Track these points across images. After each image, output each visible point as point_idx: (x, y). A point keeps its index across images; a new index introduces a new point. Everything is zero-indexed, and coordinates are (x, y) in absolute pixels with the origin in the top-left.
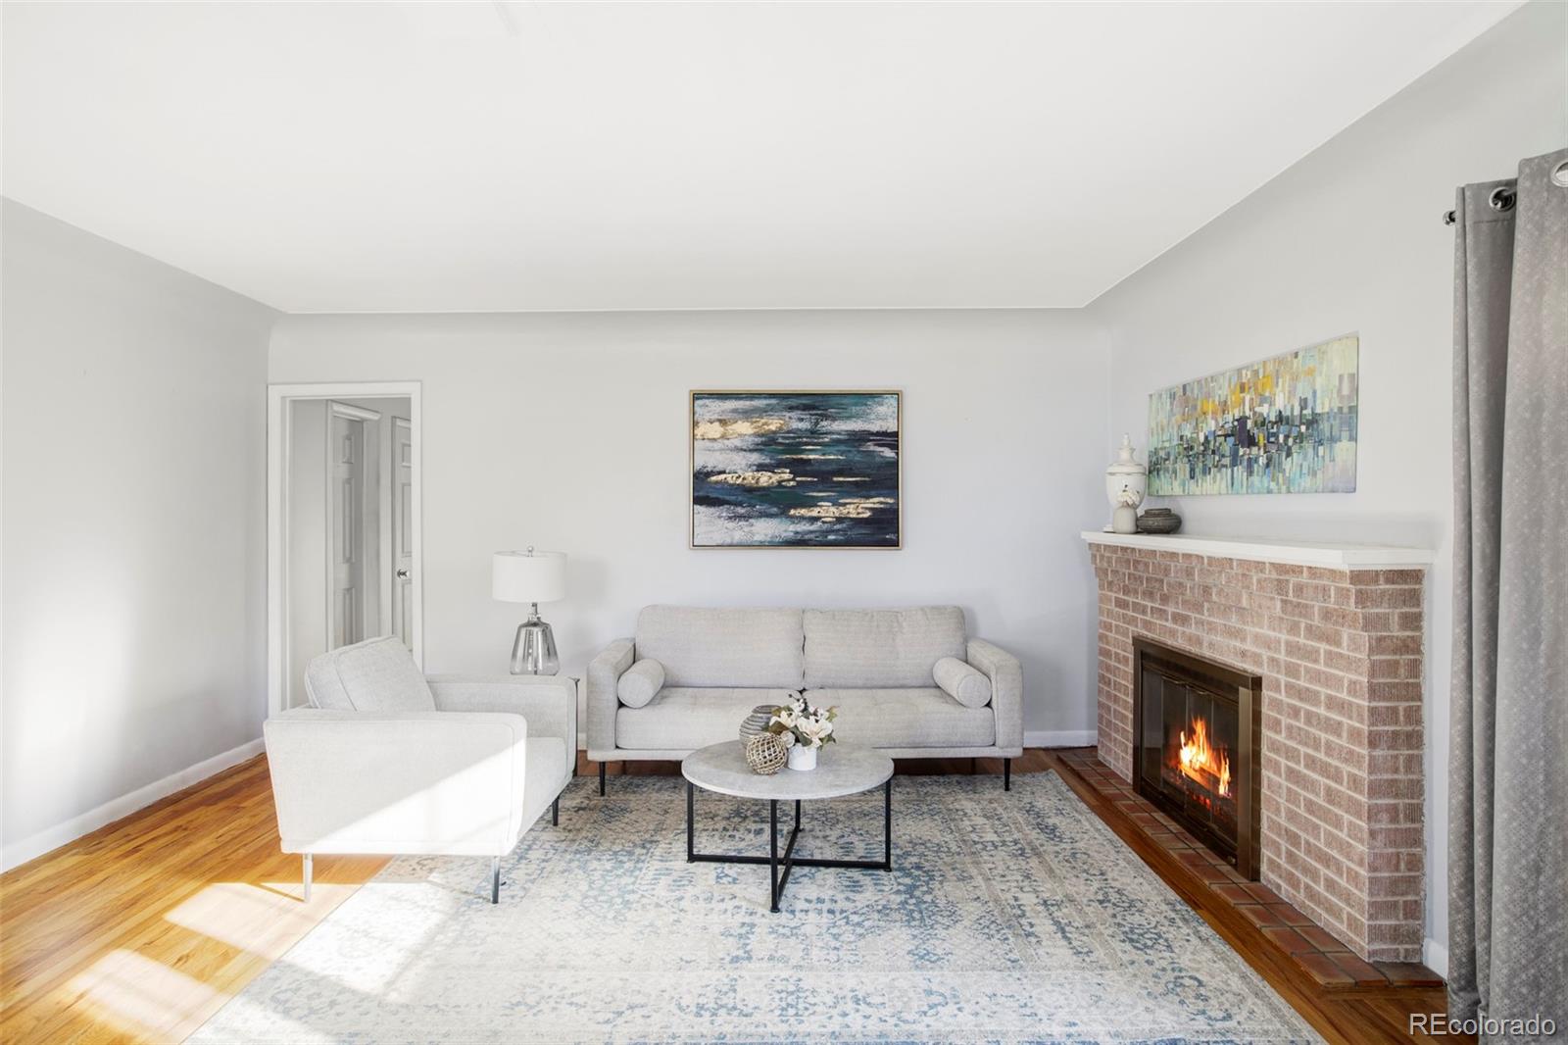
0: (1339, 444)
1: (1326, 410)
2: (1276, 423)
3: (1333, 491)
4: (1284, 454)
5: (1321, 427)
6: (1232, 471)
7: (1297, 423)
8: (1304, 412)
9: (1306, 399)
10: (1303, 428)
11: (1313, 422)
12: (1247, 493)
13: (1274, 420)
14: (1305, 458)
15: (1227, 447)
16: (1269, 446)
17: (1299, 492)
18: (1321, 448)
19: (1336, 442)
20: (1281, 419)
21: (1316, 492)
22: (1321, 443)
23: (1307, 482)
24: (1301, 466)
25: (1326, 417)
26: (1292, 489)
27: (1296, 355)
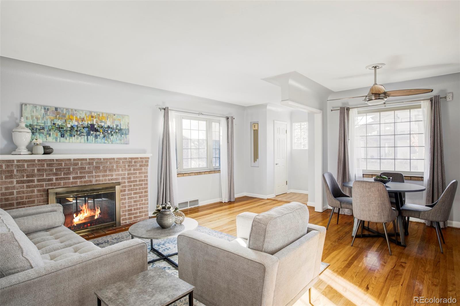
0: (128, 135)
1: (124, 128)
2: (107, 128)
3: (126, 144)
4: (110, 135)
5: (123, 131)
6: (87, 137)
7: (115, 129)
8: (117, 127)
9: (118, 125)
10: (117, 131)
11: (120, 130)
12: (95, 143)
13: (106, 127)
14: (118, 137)
15: (85, 131)
16: (104, 133)
17: (116, 144)
18: (123, 136)
19: (127, 135)
20: (109, 127)
21: (121, 144)
22: (123, 134)
23: (119, 142)
24: (117, 138)
25: (124, 130)
26: (113, 143)
27: (114, 115)
